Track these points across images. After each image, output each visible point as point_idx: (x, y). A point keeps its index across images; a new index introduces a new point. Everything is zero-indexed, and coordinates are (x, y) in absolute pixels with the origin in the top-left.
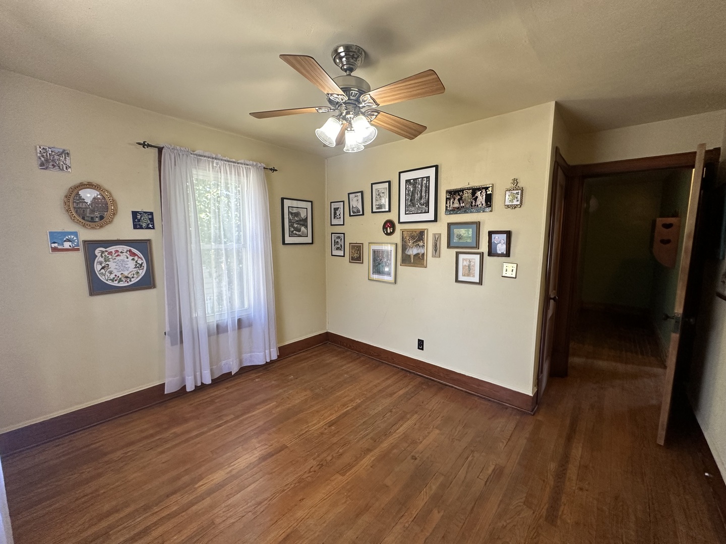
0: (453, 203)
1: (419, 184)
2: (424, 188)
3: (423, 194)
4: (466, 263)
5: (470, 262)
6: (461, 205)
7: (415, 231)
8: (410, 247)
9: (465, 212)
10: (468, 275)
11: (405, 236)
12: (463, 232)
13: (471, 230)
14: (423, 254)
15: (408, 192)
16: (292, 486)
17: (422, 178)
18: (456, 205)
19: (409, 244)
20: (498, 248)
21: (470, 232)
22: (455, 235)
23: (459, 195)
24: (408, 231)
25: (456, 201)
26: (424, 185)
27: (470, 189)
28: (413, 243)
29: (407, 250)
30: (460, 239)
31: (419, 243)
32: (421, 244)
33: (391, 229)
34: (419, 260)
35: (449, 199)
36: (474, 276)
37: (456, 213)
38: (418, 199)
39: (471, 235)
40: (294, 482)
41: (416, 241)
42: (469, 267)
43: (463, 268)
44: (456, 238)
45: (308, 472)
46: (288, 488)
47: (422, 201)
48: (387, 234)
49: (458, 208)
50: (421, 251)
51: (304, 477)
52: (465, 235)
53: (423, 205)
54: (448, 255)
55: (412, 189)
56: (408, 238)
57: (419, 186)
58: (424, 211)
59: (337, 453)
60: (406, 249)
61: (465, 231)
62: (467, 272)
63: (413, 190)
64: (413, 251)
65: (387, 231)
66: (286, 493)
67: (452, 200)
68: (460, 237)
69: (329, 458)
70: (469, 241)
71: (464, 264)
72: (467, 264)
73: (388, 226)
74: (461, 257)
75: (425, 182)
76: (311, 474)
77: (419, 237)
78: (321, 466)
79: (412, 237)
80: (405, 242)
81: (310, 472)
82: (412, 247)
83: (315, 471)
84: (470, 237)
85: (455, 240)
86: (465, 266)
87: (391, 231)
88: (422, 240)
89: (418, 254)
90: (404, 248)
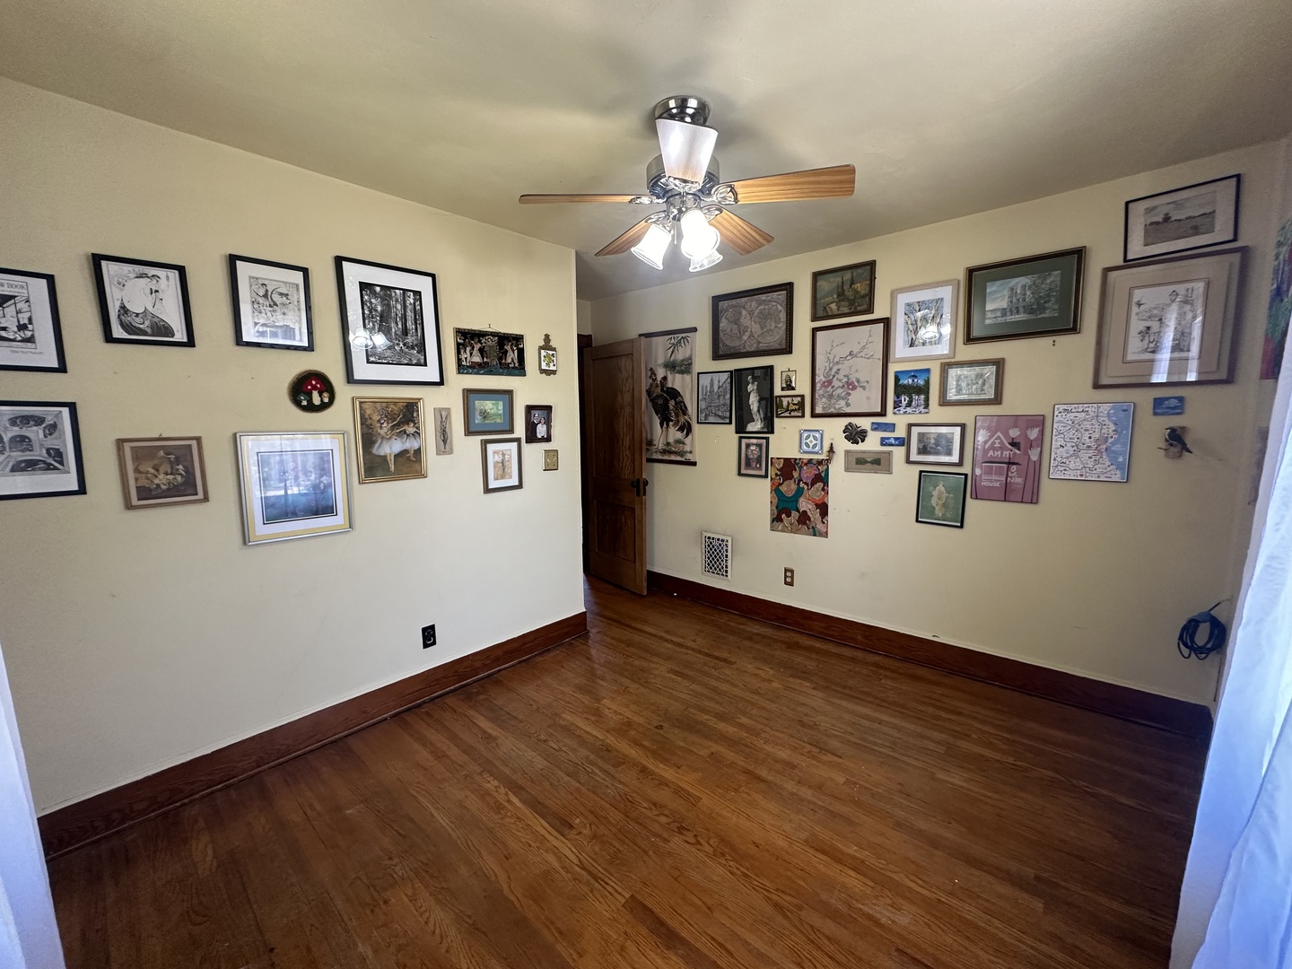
0: (471, 354)
1: (397, 301)
2: (410, 314)
3: (410, 325)
4: (498, 458)
5: (504, 455)
6: (485, 360)
7: (395, 402)
8: (383, 438)
9: (490, 373)
10: (503, 477)
11: (368, 412)
12: (489, 405)
13: (501, 403)
14: (418, 452)
15: (371, 312)
16: (731, 863)
17: (404, 290)
18: (477, 359)
19: (382, 432)
20: (538, 431)
21: (501, 407)
22: (477, 413)
23: (480, 341)
24: (375, 402)
25: (476, 352)
26: (410, 308)
27: (495, 336)
28: (393, 428)
29: (377, 445)
30: (485, 418)
31: (406, 427)
32: (411, 429)
33: (326, 394)
34: (410, 465)
35: (464, 346)
36: (511, 477)
37: (477, 373)
38: (399, 333)
39: (501, 412)
40: (725, 862)
41: (398, 425)
42: (503, 463)
43: (495, 467)
44: (479, 417)
45: (699, 847)
46: (738, 869)
47: (410, 340)
48: (311, 408)
49: (480, 365)
50: (411, 444)
51: (710, 850)
52: (492, 411)
53: (413, 348)
54: (468, 447)
55: (379, 308)
56: (376, 417)
57: (399, 307)
58: (414, 362)
59: (651, 809)
60: (374, 442)
61: (493, 404)
62: (500, 473)
63: (382, 311)
64: (391, 447)
65: (310, 401)
66: (747, 869)
67: (468, 349)
68: (485, 415)
69: (663, 819)
70: (498, 421)
71: (496, 460)
72: (500, 460)
73: (314, 388)
74: (491, 448)
75: (412, 301)
76: (702, 841)
77: (406, 415)
78: (681, 830)
79: (390, 417)
80: (370, 427)
81: (698, 843)
82: (390, 438)
83: (696, 836)
84: (500, 415)
85: (478, 419)
86: (497, 462)
87: (326, 400)
88: (413, 421)
89: (405, 452)
90: (369, 440)
